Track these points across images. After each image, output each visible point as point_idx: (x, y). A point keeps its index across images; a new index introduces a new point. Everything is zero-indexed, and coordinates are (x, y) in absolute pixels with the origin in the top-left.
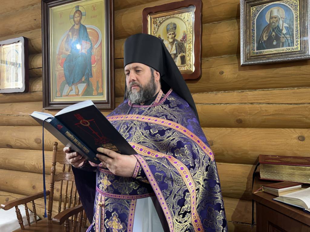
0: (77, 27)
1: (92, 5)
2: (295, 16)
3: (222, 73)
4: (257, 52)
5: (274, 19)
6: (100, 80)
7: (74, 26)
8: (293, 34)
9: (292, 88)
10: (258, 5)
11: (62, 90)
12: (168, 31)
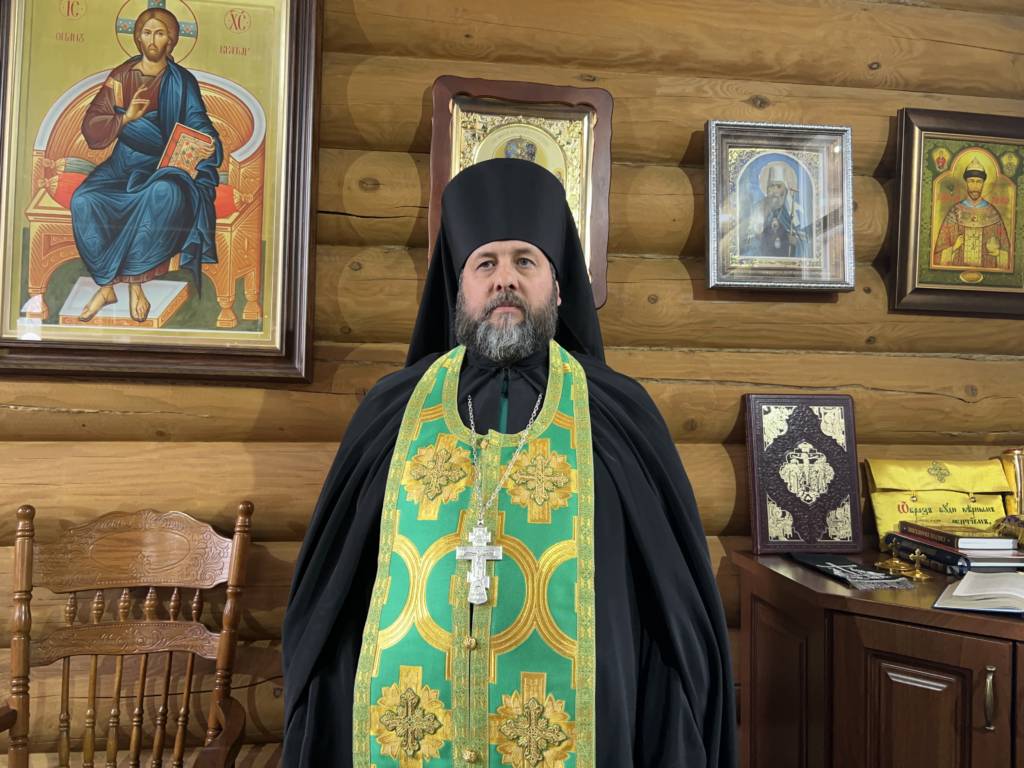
1: (228, 7)
3: (653, 299)
4: (742, 260)
5: (776, 187)
6: (253, 275)
10: (743, 147)
11: (56, 297)
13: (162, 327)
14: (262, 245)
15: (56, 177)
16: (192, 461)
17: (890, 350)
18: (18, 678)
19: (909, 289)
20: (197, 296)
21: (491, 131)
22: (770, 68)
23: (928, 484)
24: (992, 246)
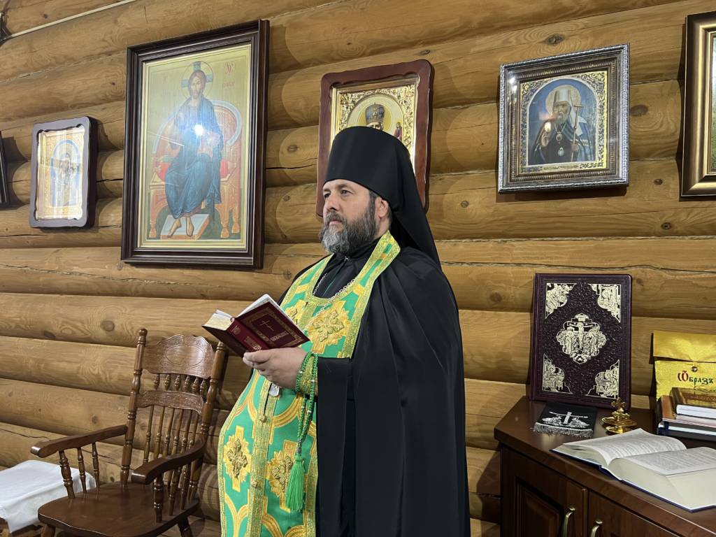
0: (194, 103)
1: (226, 61)
2: (598, 104)
3: (466, 204)
4: (530, 168)
5: (561, 108)
6: (237, 208)
7: (190, 99)
8: (594, 137)
9: (594, 238)
10: (532, 80)
11: (159, 226)
12: (368, 119)
13: (198, 240)
14: (240, 190)
15: (160, 166)
18: (131, 412)
21: (358, 103)
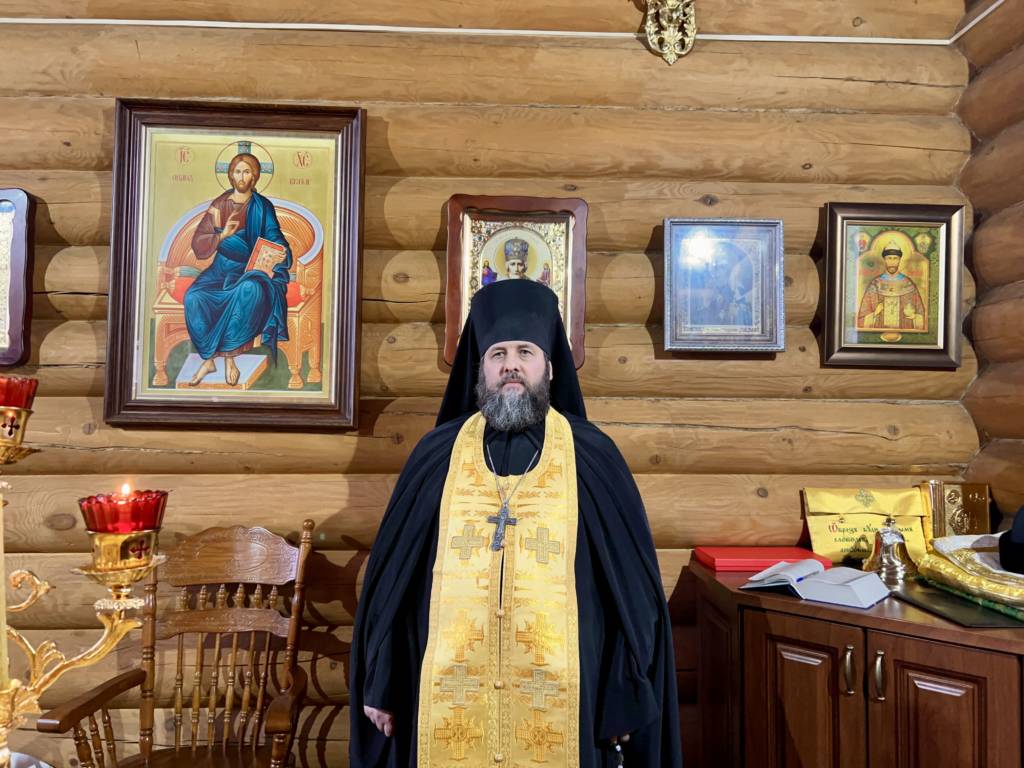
0: (239, 198)
1: (295, 150)
3: (623, 360)
6: (315, 349)
7: (231, 192)
9: (745, 399)
11: (174, 368)
12: (507, 255)
13: (249, 389)
14: (321, 326)
15: (174, 281)
16: (271, 489)
17: (825, 397)
18: (147, 648)
19: (837, 348)
20: (274, 366)
21: (494, 234)
22: (720, 171)
23: (855, 508)
24: (909, 311)
